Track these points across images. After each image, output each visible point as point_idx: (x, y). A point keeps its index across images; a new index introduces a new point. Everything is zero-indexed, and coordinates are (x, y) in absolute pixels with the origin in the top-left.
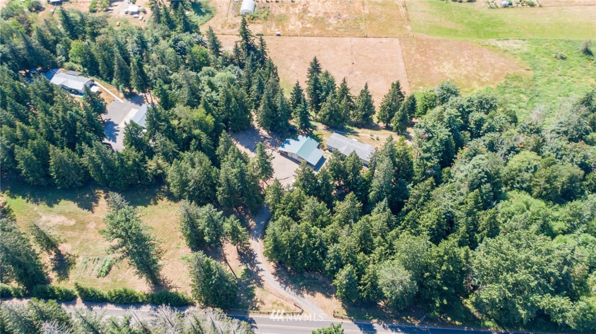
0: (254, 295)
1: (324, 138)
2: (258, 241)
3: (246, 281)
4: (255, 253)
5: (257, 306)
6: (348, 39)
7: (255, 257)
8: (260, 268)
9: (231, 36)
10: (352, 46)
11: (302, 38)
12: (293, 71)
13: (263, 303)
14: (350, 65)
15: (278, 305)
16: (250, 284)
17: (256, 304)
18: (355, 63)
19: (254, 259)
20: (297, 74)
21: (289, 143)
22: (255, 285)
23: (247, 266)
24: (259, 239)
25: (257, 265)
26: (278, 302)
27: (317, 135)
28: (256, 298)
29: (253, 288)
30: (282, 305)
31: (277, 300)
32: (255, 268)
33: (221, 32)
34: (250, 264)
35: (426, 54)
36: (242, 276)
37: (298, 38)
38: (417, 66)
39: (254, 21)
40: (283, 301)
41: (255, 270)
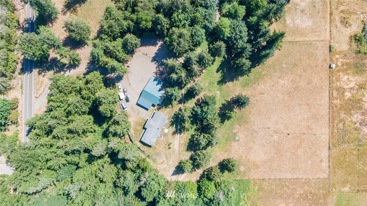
0: (49, 71)
1: (168, 110)
2: (85, 69)
3: (58, 65)
4: (76, 68)
5: (42, 73)
6: (326, 131)
7: (73, 68)
8: (66, 72)
9: (329, 21)
10: (315, 135)
11: (327, 89)
12: (277, 82)
13: (44, 76)
14: (286, 132)
15: (41, 84)
16: (56, 67)
17: (43, 72)
18: (289, 136)
19: (72, 68)
20: (273, 85)
21: (157, 84)
22: (55, 71)
23: (68, 64)
24: (87, 69)
25: (68, 70)
26: (43, 84)
27: (172, 104)
28: (47, 72)
29: (54, 70)
30: (41, 87)
31: (44, 84)
32: (66, 69)
33: (334, 12)
34: (69, 66)
35: (304, 200)
36: (62, 62)
37: (327, 85)
38: (285, 188)
39: (354, 41)
40: (43, 87)
41: (65, 69)
